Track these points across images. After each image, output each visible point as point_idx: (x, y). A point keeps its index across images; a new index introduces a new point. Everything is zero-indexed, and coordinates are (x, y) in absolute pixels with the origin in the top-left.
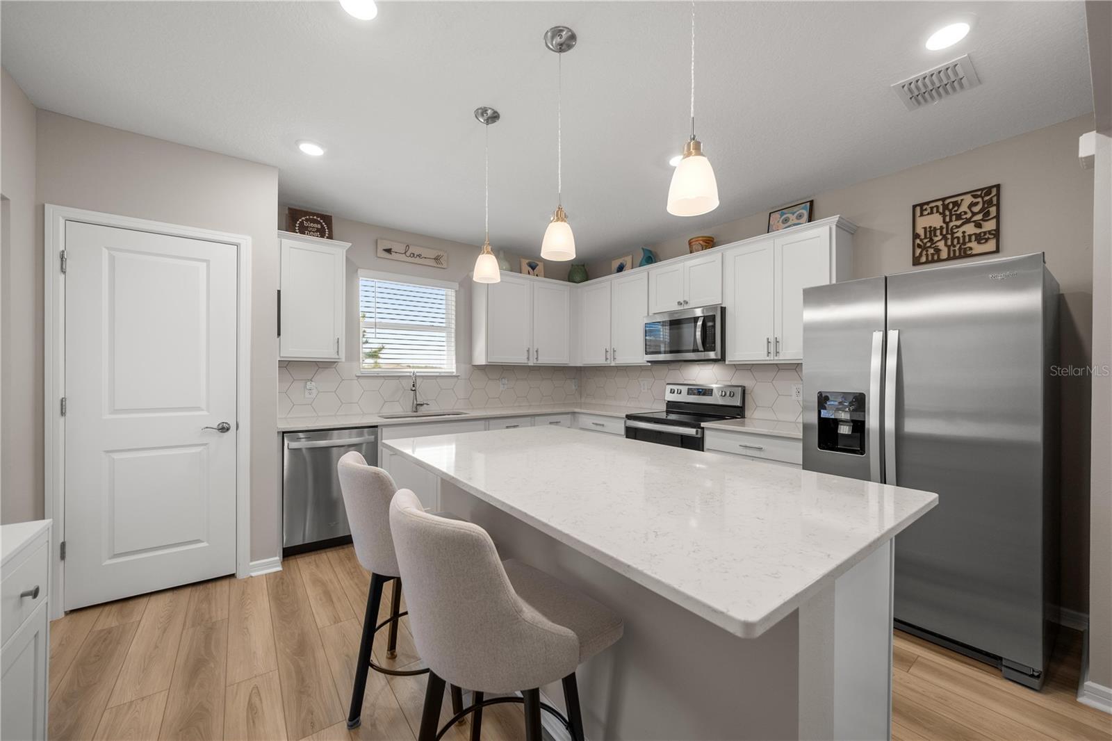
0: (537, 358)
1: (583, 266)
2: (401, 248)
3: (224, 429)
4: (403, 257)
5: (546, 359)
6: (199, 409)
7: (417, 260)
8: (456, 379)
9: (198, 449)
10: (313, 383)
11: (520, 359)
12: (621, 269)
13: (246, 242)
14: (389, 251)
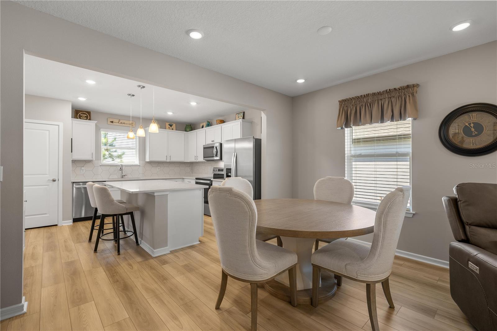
0: (170, 159)
1: (190, 125)
2: (117, 121)
3: (54, 181)
4: (118, 124)
5: (174, 159)
6: (46, 174)
7: (123, 125)
8: (139, 167)
9: (47, 186)
10: (84, 168)
11: (163, 159)
12: (203, 127)
13: (61, 125)
14: (112, 122)
